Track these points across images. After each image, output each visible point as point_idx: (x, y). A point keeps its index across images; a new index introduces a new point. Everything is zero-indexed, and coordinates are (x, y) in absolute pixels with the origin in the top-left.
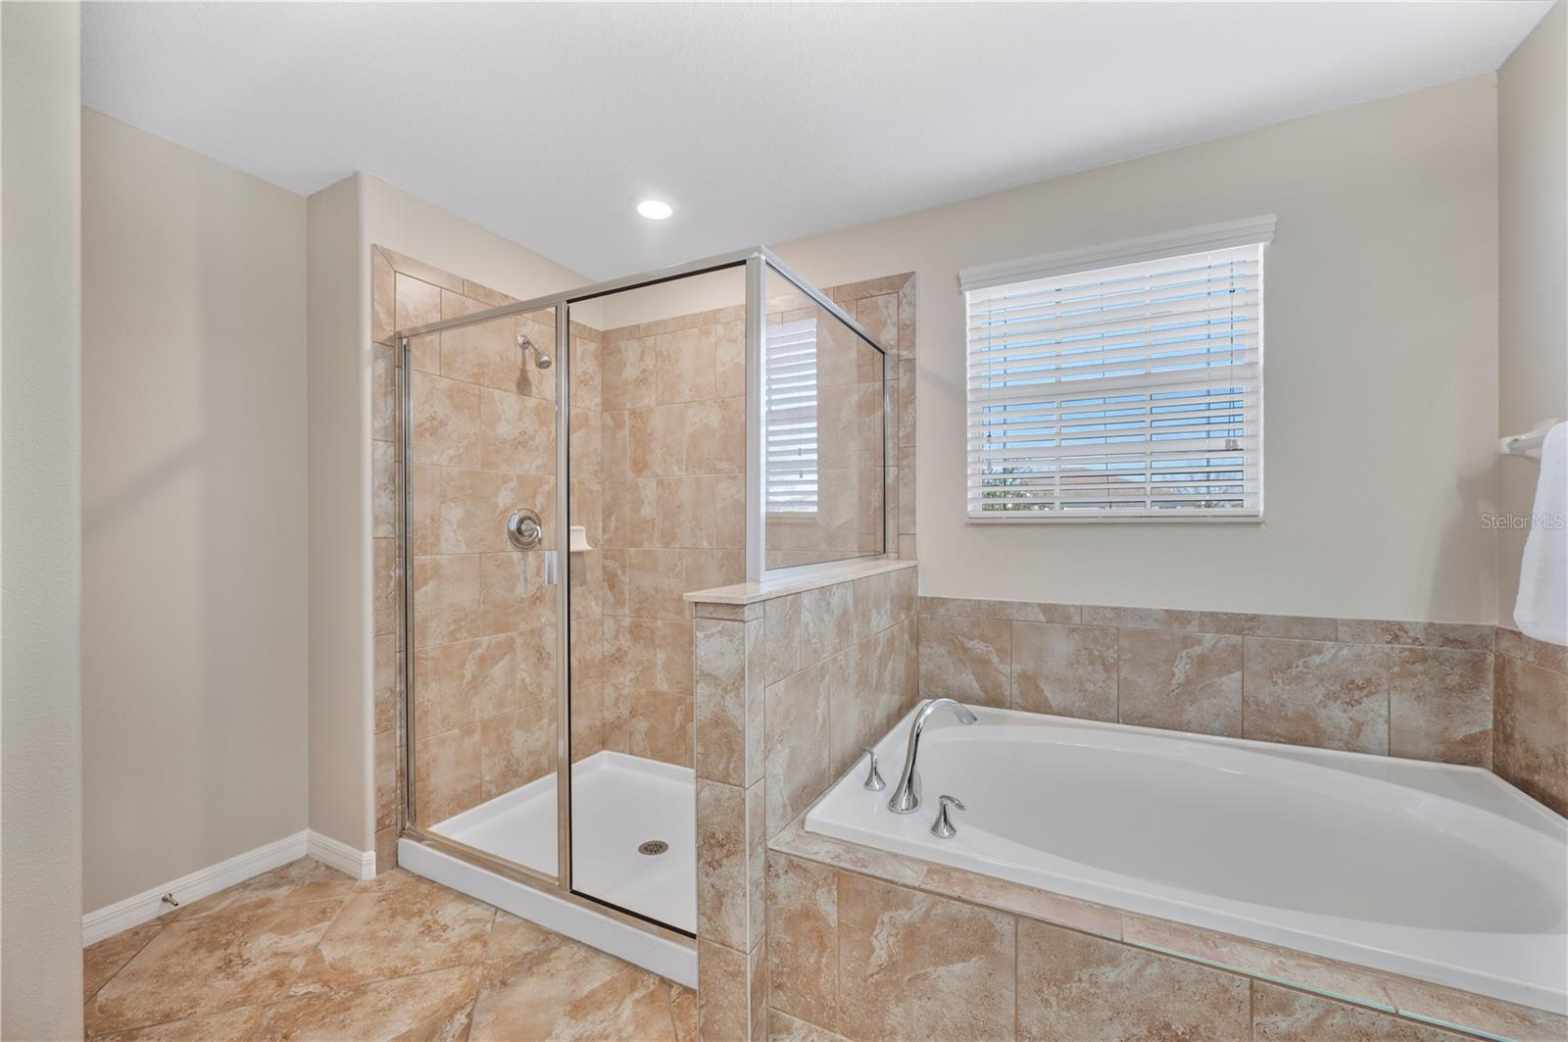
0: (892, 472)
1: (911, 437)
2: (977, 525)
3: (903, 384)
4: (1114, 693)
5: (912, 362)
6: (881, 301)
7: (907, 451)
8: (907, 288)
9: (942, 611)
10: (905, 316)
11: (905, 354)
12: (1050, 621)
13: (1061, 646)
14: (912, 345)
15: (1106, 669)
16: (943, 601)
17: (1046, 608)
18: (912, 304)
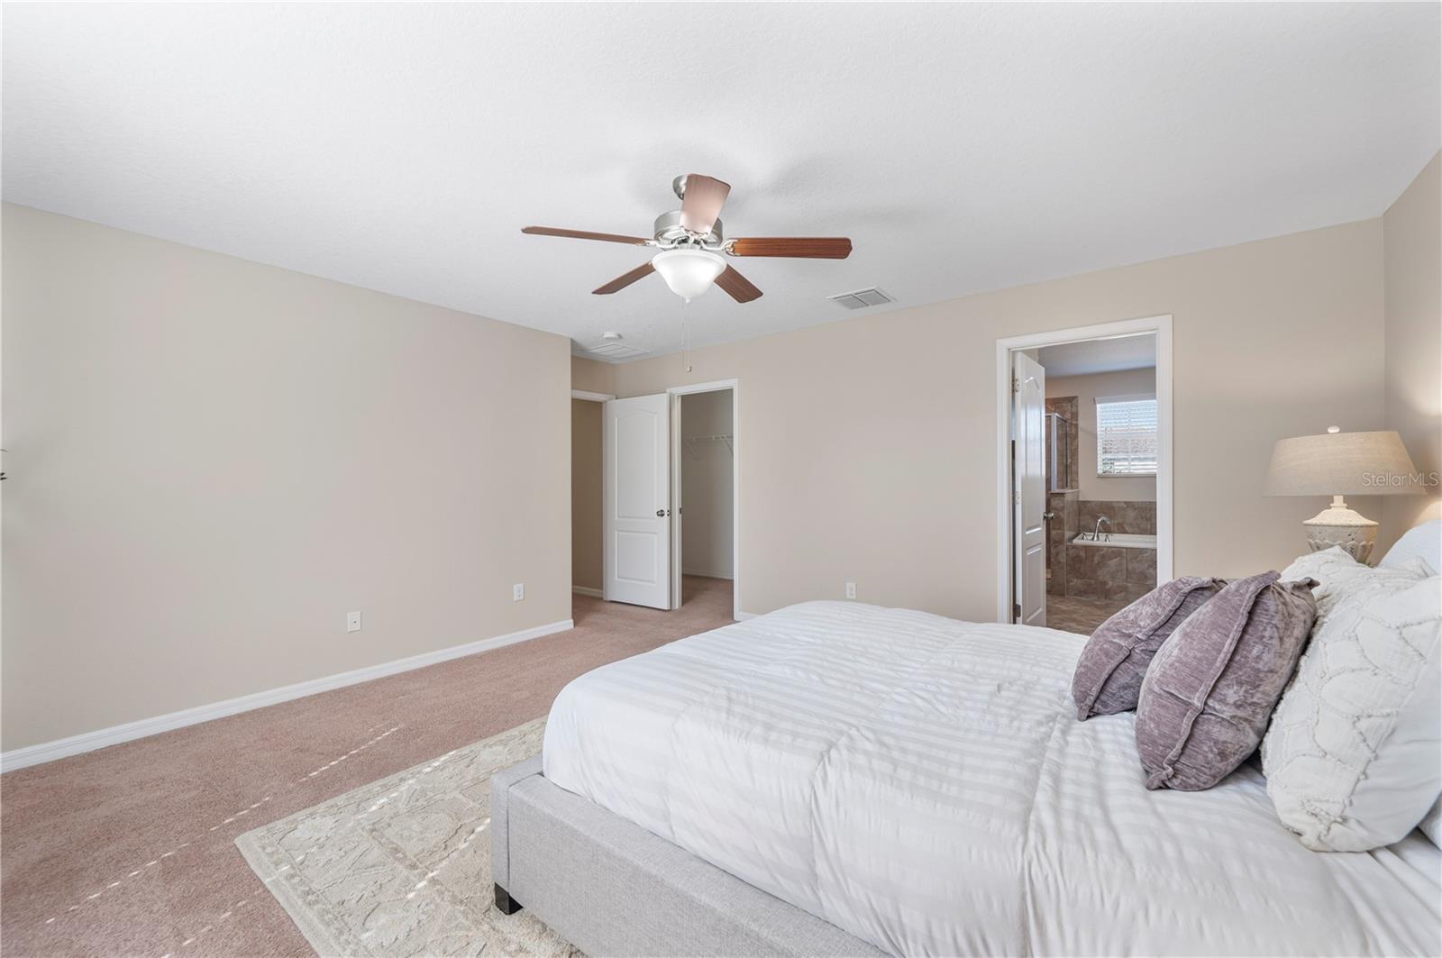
0: (1069, 461)
1: (1077, 449)
2: (1100, 477)
3: (1073, 431)
4: (1149, 527)
5: (1076, 425)
6: (1065, 404)
7: (1075, 453)
8: (1075, 401)
9: (1088, 505)
10: (1074, 410)
11: (1074, 422)
12: (1128, 507)
13: (1131, 514)
14: (1077, 420)
15: (1147, 519)
16: (1089, 502)
17: (1125, 503)
18: (1077, 407)
